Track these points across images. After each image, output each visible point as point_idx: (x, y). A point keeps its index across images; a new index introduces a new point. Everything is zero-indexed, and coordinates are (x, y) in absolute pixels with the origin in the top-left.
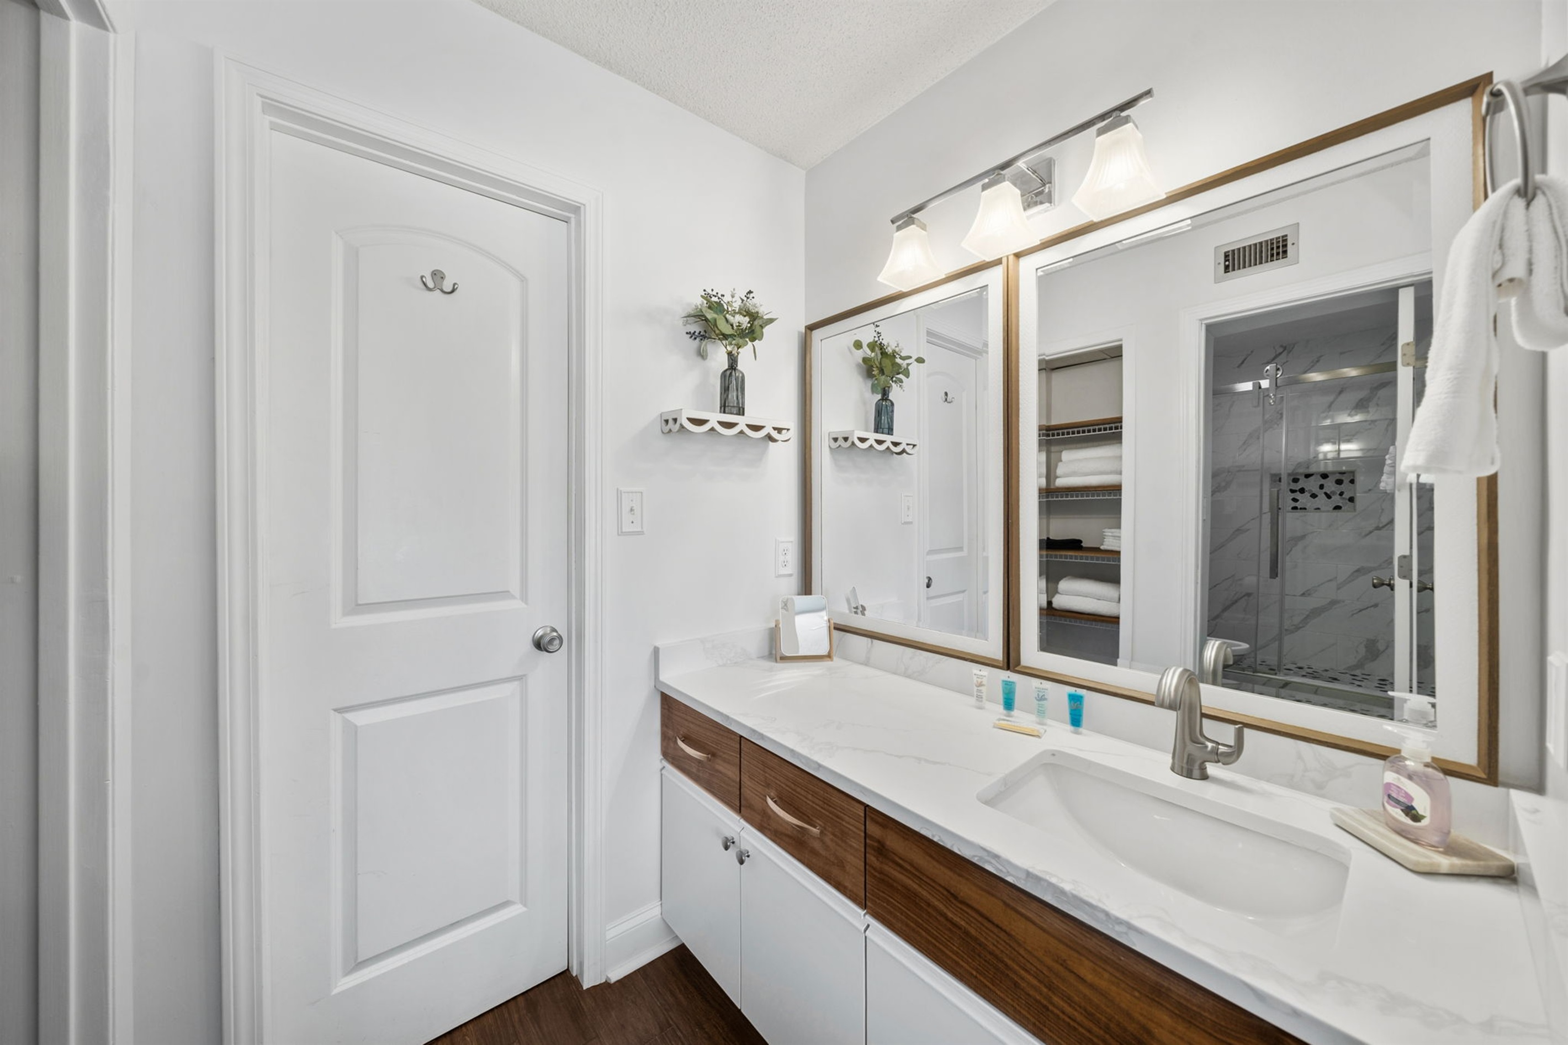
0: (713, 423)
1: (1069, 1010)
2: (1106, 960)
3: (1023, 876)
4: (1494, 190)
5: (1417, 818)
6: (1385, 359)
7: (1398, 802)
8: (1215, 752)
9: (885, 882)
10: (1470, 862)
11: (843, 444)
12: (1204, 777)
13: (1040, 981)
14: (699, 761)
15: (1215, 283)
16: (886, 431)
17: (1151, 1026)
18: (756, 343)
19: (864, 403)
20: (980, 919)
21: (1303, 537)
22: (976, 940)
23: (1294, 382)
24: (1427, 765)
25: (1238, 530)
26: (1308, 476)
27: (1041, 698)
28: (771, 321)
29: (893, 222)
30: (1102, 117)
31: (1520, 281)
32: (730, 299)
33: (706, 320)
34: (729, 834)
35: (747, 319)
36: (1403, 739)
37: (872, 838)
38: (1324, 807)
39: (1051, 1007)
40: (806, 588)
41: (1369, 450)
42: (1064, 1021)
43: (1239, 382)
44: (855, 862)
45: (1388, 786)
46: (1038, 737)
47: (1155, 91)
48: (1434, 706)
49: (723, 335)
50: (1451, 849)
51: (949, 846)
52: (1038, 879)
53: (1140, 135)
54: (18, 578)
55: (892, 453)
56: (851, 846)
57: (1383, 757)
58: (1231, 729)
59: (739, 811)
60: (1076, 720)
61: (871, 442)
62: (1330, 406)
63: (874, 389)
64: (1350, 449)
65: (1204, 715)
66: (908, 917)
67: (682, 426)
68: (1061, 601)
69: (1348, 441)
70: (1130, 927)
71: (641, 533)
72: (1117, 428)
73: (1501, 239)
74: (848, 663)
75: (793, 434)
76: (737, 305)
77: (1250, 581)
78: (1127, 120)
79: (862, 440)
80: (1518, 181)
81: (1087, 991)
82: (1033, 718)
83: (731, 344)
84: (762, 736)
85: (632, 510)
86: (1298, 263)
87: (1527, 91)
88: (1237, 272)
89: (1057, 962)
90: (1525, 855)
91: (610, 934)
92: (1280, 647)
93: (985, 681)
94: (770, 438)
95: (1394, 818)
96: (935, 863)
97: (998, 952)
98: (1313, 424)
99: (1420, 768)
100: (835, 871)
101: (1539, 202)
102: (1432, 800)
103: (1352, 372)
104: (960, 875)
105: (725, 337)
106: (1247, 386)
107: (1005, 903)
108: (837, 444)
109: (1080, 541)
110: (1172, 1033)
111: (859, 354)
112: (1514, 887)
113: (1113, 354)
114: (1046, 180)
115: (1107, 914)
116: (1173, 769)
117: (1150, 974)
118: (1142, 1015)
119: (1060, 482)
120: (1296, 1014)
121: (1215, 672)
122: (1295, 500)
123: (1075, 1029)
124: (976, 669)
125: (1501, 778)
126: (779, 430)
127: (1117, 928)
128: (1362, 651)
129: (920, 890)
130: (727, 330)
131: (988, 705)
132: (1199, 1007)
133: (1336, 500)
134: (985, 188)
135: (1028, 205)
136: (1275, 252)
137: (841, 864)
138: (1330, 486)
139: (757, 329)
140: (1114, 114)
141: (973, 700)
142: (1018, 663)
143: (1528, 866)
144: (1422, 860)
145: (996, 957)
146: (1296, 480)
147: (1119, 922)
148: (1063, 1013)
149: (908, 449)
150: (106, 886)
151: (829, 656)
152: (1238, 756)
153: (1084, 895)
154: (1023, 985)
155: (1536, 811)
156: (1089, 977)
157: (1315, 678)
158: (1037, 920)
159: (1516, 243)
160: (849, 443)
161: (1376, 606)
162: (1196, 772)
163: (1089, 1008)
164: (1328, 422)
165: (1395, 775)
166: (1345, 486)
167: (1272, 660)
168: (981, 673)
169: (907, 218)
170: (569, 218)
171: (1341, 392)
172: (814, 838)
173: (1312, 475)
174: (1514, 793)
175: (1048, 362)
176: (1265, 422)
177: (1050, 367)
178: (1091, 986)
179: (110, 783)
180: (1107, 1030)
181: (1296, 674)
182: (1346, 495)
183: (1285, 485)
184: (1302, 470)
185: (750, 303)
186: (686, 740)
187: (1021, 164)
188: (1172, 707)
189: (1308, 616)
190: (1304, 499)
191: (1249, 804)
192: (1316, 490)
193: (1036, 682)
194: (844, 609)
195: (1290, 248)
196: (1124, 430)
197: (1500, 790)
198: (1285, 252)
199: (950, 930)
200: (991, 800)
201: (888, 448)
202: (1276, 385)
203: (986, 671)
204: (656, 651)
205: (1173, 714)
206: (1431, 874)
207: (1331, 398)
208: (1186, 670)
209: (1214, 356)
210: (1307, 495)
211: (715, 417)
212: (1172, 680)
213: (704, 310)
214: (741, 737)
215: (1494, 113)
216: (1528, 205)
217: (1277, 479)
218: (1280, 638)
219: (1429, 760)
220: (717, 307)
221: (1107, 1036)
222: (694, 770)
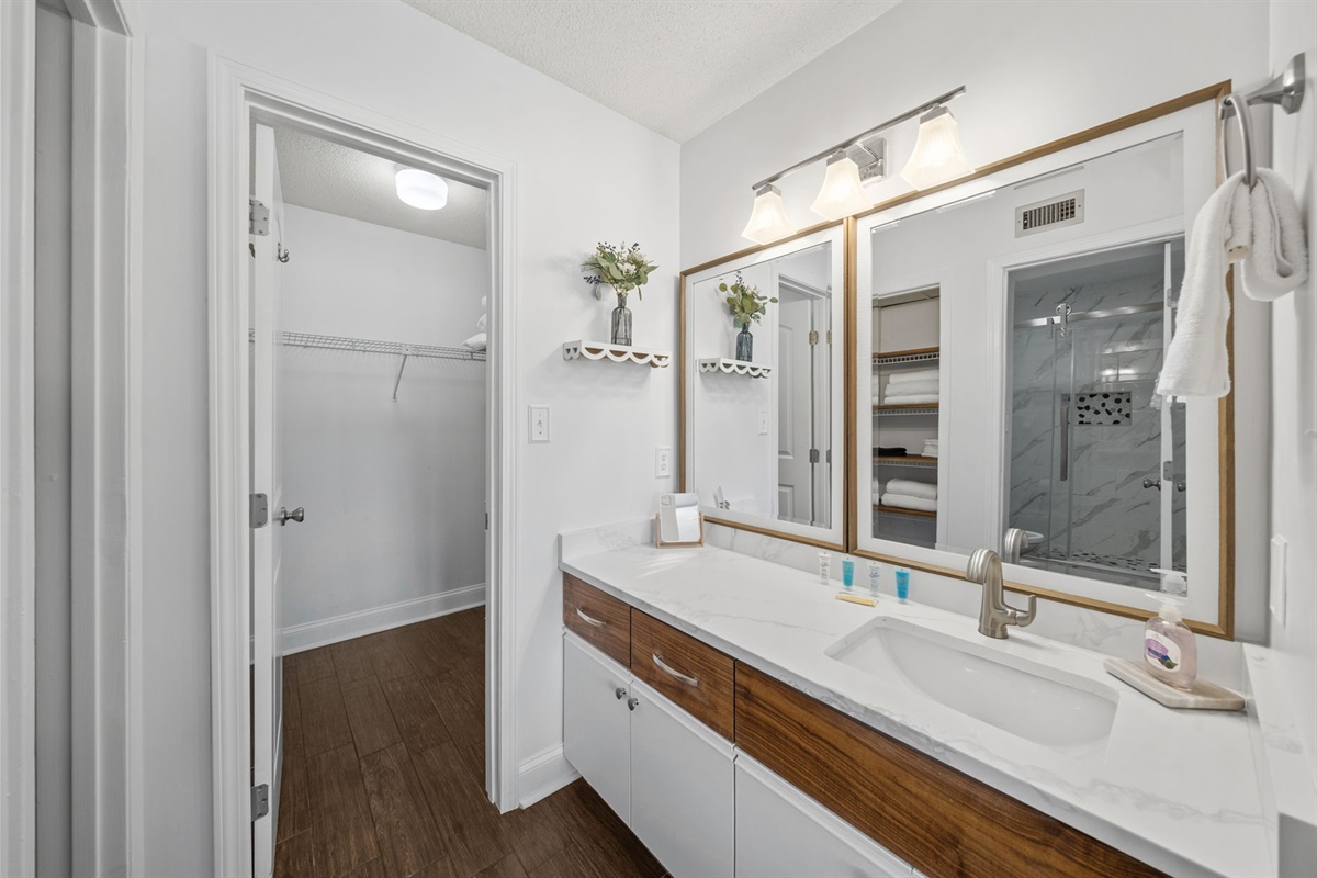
0: (606, 352)
1: (898, 816)
2: (927, 776)
3: (862, 711)
4: (1228, 176)
5: (1170, 666)
6: (1155, 300)
7: (1156, 653)
8: (1013, 616)
9: (750, 720)
10: (1211, 699)
11: (711, 369)
12: (1005, 637)
13: (875, 794)
14: (596, 628)
15: (1016, 237)
16: (746, 358)
17: (962, 825)
18: (641, 286)
19: (728, 335)
20: (828, 747)
21: (1088, 446)
22: (824, 764)
23: (1082, 318)
24: (1178, 624)
25: (1035, 440)
26: (1092, 396)
27: (874, 575)
28: (653, 268)
29: (754, 188)
30: (925, 107)
31: (1246, 249)
32: (620, 250)
33: (601, 267)
34: (620, 686)
35: (634, 267)
36: (1160, 604)
37: (740, 685)
38: (1099, 659)
39: (883, 814)
40: (681, 487)
41: (1142, 374)
42: (894, 825)
43: (1037, 318)
44: (725, 705)
45: (1149, 641)
46: (872, 606)
47: (967, 87)
48: (1185, 578)
49: (615, 280)
50: (1196, 690)
51: (802, 690)
52: (874, 714)
53: (954, 122)
54: (56, 477)
55: (751, 376)
56: (722, 693)
57: (1145, 619)
58: (1026, 599)
59: (629, 667)
60: (902, 593)
61: (734, 367)
62: (1111, 338)
63: (736, 324)
64: (1128, 373)
65: (1004, 588)
66: (769, 748)
67: (581, 354)
68: (888, 499)
69: (1127, 367)
70: (946, 748)
71: (547, 442)
72: (935, 356)
73: (1231, 216)
74: (715, 548)
75: (671, 361)
76: (625, 256)
77: (1045, 482)
78: (944, 110)
79: (727, 366)
80: (1243, 172)
81: (913, 801)
82: (868, 591)
83: (621, 287)
84: (649, 606)
85: (540, 423)
86: (1083, 221)
87: (1249, 103)
88: (1034, 229)
89: (889, 778)
90: (1252, 694)
91: (522, 769)
92: (1069, 535)
93: (828, 562)
94: (652, 364)
95: (1154, 667)
96: (791, 704)
97: (841, 773)
98: (1097, 353)
99: (1174, 626)
100: (710, 713)
101: (1259, 189)
102: (1182, 651)
103: (1129, 310)
104: (811, 713)
105: (616, 281)
106: (1043, 322)
107: (847, 733)
108: (706, 369)
109: (905, 450)
110: (978, 829)
111: (724, 295)
112: (1244, 718)
113: (933, 295)
114: (879, 156)
115: (928, 739)
116: (980, 631)
117: (963, 786)
118: (955, 816)
119: (888, 401)
120: (1073, 809)
121: (1013, 554)
122: (1082, 416)
123: (903, 831)
124: (821, 553)
125: (1236, 635)
126: (659, 358)
127: (936, 749)
128: (1136, 540)
129: (779, 725)
130: (618, 276)
131: (831, 582)
132: (999, 808)
133: (1115, 416)
134: (829, 162)
135: (864, 177)
136: (1064, 212)
137: (714, 707)
138: (1110, 404)
139: (642, 275)
140: (934, 106)
141: (819, 578)
142: (856, 547)
143: (1253, 701)
144: (1173, 697)
145: (841, 777)
146: (1082, 400)
147: (938, 745)
148: (894, 818)
149: (764, 373)
150: (124, 725)
151: (700, 543)
152: (1032, 620)
153: (910, 725)
154: (862, 798)
155: (1262, 659)
156: (914, 789)
157: (1097, 562)
158: (873, 746)
159: (1243, 219)
160: (716, 368)
161: (1147, 503)
162: (999, 633)
163: (914, 814)
164: (1109, 351)
165: (1155, 633)
166: (1123, 404)
167: (1063, 548)
168: (827, 556)
169: (767, 185)
170: (489, 184)
171: (1119, 327)
172: (693, 687)
173: (1095, 395)
174: (1246, 646)
175: (880, 301)
176: (1057, 351)
177: (881, 305)
178: (916, 797)
179: (127, 642)
180: (928, 829)
181: (1082, 559)
182: (1124, 412)
183: (1073, 403)
184: (1087, 391)
185: (636, 254)
186: (584, 610)
187: (859, 143)
188: (979, 581)
189: (1092, 512)
190: (1089, 415)
191: (1041, 658)
192: (1099, 408)
193: (870, 563)
194: (712, 504)
195: (1077, 209)
196: (941, 358)
197: (1235, 644)
198: (1073, 213)
199: (803, 757)
200: (837, 654)
201: (748, 372)
202: (1066, 320)
203: (829, 554)
204: (560, 538)
205: (979, 588)
206: (1181, 708)
207: (1111, 331)
208: (990, 551)
209: (1016, 296)
210: (1091, 411)
211: (607, 347)
212: (979, 558)
213: (599, 259)
214: (632, 607)
215: (1228, 117)
216: (1251, 190)
217: (1066, 398)
218: (1068, 530)
219: (1180, 620)
220: (610, 257)
221: (928, 835)
222: (591, 635)
